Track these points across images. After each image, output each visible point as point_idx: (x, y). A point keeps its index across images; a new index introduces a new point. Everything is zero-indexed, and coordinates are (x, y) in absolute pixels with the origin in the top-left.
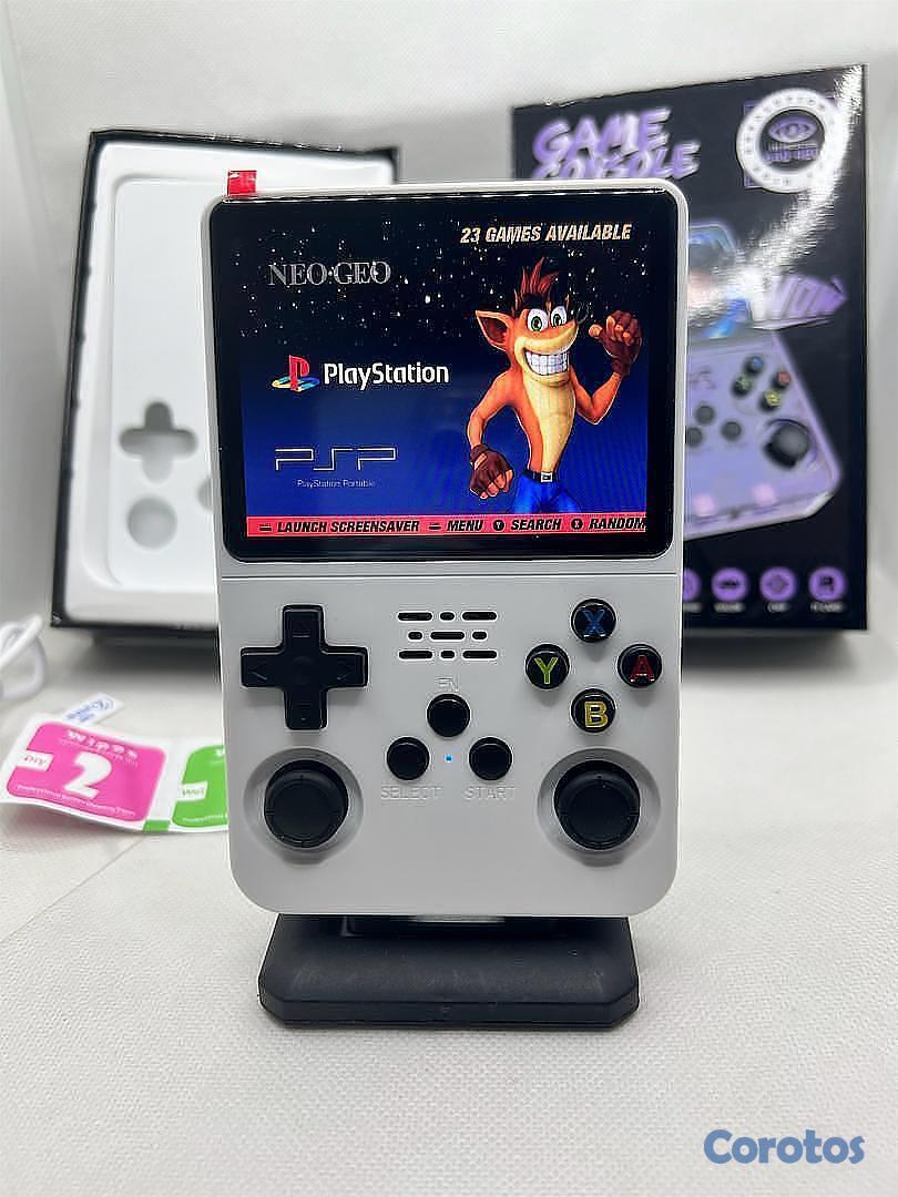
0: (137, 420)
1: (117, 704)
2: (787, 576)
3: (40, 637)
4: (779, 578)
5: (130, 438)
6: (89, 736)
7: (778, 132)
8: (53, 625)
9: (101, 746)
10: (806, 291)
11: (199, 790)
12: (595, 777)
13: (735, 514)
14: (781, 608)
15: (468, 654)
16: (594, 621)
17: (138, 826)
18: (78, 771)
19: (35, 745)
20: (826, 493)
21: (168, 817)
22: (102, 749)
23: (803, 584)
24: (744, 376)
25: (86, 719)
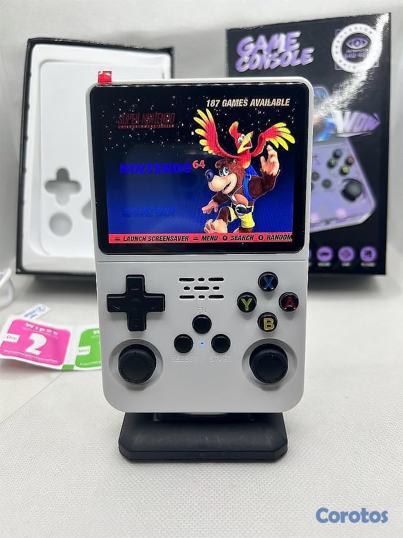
0: (53, 176)
1: (47, 309)
2: (350, 250)
3: (11, 279)
4: (347, 251)
5: (50, 185)
6: (35, 325)
7: (350, 44)
8: (17, 273)
9: (41, 330)
10: (362, 119)
11: (86, 350)
12: (269, 351)
13: (327, 222)
14: (347, 265)
15: (211, 297)
16: (268, 282)
17: (60, 367)
18: (31, 343)
19: (11, 331)
20: (368, 213)
21: (73, 363)
22: (42, 331)
23: (357, 254)
24: (333, 159)
25: (33, 316)
